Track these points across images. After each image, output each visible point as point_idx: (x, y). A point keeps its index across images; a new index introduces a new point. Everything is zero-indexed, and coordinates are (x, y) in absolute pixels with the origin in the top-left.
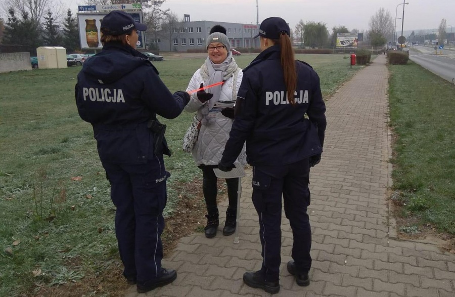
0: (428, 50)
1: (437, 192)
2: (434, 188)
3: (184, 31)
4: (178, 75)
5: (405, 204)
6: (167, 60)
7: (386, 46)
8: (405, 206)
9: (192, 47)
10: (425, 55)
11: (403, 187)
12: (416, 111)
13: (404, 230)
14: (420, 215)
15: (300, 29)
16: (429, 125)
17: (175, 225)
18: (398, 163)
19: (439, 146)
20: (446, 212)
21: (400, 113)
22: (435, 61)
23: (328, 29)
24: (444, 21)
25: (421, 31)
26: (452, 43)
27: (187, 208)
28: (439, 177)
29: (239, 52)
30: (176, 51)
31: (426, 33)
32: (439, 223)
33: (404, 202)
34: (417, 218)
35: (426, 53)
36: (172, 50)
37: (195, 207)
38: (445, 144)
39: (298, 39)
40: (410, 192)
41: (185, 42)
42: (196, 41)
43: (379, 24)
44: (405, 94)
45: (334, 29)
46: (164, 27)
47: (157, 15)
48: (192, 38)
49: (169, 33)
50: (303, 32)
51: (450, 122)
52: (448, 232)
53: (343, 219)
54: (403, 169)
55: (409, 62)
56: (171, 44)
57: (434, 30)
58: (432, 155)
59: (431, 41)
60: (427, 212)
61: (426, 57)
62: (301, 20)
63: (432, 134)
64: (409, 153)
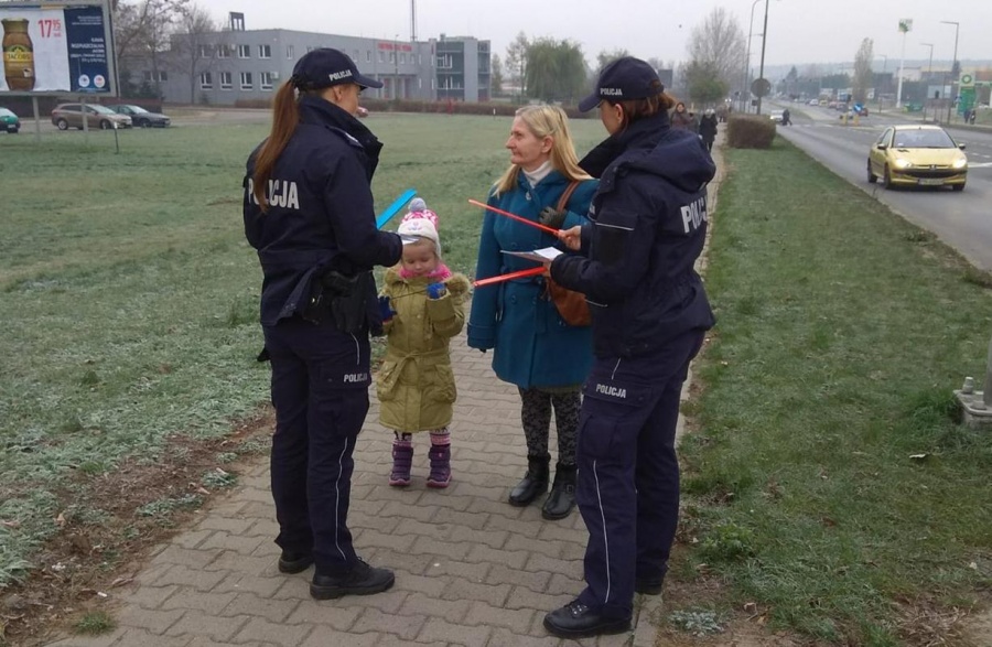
0: (828, 114)
1: (788, 504)
2: (782, 489)
3: (226, 54)
4: (198, 165)
5: (695, 540)
6: (180, 125)
7: (728, 101)
8: (694, 545)
9: (249, 95)
10: (818, 125)
11: (701, 487)
12: (771, 269)
13: (677, 622)
14: (729, 573)
15: (518, 56)
16: (798, 308)
17: (18, 611)
18: (700, 415)
19: (814, 368)
20: (800, 565)
21: (730, 273)
22: (841, 142)
23: (586, 58)
24: (867, 45)
25: (813, 67)
26: (886, 97)
27: (72, 553)
28: (797, 458)
29: (364, 110)
30: (205, 102)
31: (825, 72)
32: (778, 600)
33: (694, 532)
34: (722, 582)
35: (821, 121)
36: (197, 101)
37: (96, 551)
38: (830, 362)
39: (514, 81)
40: (716, 501)
41: (229, 81)
42: (256, 78)
43: (710, 47)
44: (751, 223)
45: (602, 58)
46: (178, 41)
47: (158, 11)
48: (249, 71)
49: (187, 56)
50: (525, 63)
51: (854, 301)
52: (799, 631)
53: (514, 586)
54: (710, 432)
55: (775, 142)
56: (193, 86)
57: (842, 66)
58: (791, 392)
59: (835, 92)
60: (750, 566)
61: (821, 130)
62: (522, 33)
63: (802, 332)
64: (734, 387)
